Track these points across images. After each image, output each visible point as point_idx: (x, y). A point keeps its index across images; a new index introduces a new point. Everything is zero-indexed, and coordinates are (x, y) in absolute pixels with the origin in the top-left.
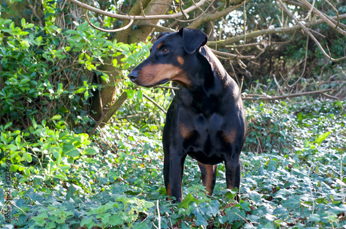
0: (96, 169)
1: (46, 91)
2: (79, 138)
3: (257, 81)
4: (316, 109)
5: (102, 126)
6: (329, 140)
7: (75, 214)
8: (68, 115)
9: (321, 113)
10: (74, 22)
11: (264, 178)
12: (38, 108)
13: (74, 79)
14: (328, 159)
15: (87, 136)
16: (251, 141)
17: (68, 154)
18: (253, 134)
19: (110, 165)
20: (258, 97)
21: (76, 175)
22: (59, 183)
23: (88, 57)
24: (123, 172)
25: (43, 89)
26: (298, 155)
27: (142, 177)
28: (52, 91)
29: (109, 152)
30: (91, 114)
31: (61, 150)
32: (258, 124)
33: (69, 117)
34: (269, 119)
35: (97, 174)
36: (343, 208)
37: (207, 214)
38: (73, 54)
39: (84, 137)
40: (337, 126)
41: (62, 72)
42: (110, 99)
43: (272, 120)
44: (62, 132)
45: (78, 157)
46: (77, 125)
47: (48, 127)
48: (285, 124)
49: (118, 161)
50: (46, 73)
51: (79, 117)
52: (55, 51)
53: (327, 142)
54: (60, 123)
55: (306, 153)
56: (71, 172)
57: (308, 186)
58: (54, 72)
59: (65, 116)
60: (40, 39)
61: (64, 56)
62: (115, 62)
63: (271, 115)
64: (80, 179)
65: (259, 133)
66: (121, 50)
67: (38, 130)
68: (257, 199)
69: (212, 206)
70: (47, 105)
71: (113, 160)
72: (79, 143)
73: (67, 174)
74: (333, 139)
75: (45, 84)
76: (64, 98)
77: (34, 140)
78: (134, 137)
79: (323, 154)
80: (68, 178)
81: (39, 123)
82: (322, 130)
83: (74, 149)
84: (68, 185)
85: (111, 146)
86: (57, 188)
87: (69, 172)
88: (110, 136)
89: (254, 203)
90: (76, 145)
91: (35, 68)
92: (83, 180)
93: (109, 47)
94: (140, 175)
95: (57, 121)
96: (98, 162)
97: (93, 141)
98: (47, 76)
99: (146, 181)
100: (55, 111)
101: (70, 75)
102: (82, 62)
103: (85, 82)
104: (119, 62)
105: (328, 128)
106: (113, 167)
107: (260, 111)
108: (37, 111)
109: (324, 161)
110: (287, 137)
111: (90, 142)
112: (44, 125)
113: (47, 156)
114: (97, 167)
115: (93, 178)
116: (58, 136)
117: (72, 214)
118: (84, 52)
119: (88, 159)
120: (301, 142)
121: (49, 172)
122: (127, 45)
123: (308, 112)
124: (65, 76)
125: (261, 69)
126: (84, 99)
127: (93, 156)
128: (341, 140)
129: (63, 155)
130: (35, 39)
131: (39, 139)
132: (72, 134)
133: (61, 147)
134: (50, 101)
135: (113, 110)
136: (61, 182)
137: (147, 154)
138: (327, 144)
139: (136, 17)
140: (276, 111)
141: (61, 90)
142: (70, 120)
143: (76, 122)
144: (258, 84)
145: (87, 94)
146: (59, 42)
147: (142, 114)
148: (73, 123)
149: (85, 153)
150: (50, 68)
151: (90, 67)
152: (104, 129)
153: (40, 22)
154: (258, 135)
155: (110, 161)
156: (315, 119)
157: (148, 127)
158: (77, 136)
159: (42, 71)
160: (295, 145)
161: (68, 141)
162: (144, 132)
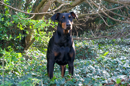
0: (24, 66)
1: (5, 38)
2: (18, 55)
3: (85, 32)
4: (105, 42)
5: (26, 50)
6: (109, 54)
7: (14, 84)
8: (14, 46)
9: (108, 44)
10: (16, 12)
11: (83, 69)
12: (3, 44)
13: (16, 33)
14: (108, 61)
15: (21, 54)
16: (81, 55)
17: (14, 60)
18: (81, 52)
19: (29, 64)
20: (83, 39)
21: (17, 68)
22: (10, 71)
23: (21, 25)
24: (33, 67)
25: (4, 37)
26: (97, 60)
27: (40, 69)
28: (7, 38)
29: (29, 59)
30: (22, 45)
31: (11, 59)
32: (83, 49)
33: (14, 47)
34: (87, 47)
35: (24, 68)
36: (105, 81)
37: (60, 83)
38: (15, 24)
39: (20, 54)
40: (113, 49)
41: (11, 30)
42: (29, 40)
43: (88, 47)
44: (11, 52)
45: (17, 61)
46: (17, 50)
47: (6, 51)
48: (93, 49)
49: (32, 63)
50: (5, 31)
51: (18, 47)
52: (9, 23)
53: (109, 55)
54: (11, 49)
55: (100, 59)
56: (15, 67)
57: (99, 72)
58: (8, 31)
59: (13, 46)
60: (3, 19)
61: (12, 25)
62: (30, 27)
63: (88, 45)
64: (18, 70)
65: (84, 52)
66: (33, 22)
67: (2, 52)
68: (78, 77)
69: (62, 80)
70: (6, 43)
71: (30, 62)
72: (18, 56)
73: (13, 68)
74: (111, 54)
75: (5, 35)
76: (12, 40)
77: (1, 55)
78: (38, 53)
79: (106, 60)
80: (14, 69)
81: (3, 49)
82: (107, 50)
83: (16, 58)
84: (13, 72)
85: (30, 57)
86: (10, 73)
87: (14, 67)
88: (30, 53)
89: (77, 79)
90: (17, 57)
91: (1, 29)
92: (19, 70)
93: (29, 21)
94: (40, 68)
95: (10, 48)
96: (25, 63)
97: (23, 55)
98: (5, 32)
99: (42, 70)
100: (9, 45)
101: (14, 31)
102: (19, 27)
103: (20, 34)
104: (32, 27)
105: (109, 50)
106: (30, 65)
107: (84, 44)
108: (2, 45)
109: (106, 62)
110: (94, 53)
111: (22, 56)
112: (5, 50)
113: (6, 61)
114: (24, 65)
115: (23, 69)
116: (10, 54)
117: (13, 84)
118: (19, 23)
119: (21, 62)
120: (99, 55)
121: (6, 67)
122: (35, 21)
123: (103, 44)
124: (13, 32)
125: (87, 27)
126: (19, 40)
127: (23, 61)
128: (114, 54)
129: (12, 61)
130: (1, 19)
131: (3, 55)
132: (15, 53)
133: (11, 58)
134: (7, 41)
135: (30, 44)
136: (11, 71)
137: (43, 60)
138: (109, 56)
139: (36, 13)
140: (90, 44)
141: (11, 37)
142: (15, 48)
143: (17, 49)
144: (85, 33)
145: (20, 38)
146: (10, 19)
147: (42, 45)
148: (16, 49)
149: (20, 60)
150: (7, 29)
151: (22, 29)
152: (27, 51)
153: (3, 12)
154: (83, 53)
155: (29, 63)
156: (105, 46)
157: (44, 49)
158: (17, 54)
159: (4, 30)
160: (97, 56)
161: (14, 56)
162: (42, 51)
